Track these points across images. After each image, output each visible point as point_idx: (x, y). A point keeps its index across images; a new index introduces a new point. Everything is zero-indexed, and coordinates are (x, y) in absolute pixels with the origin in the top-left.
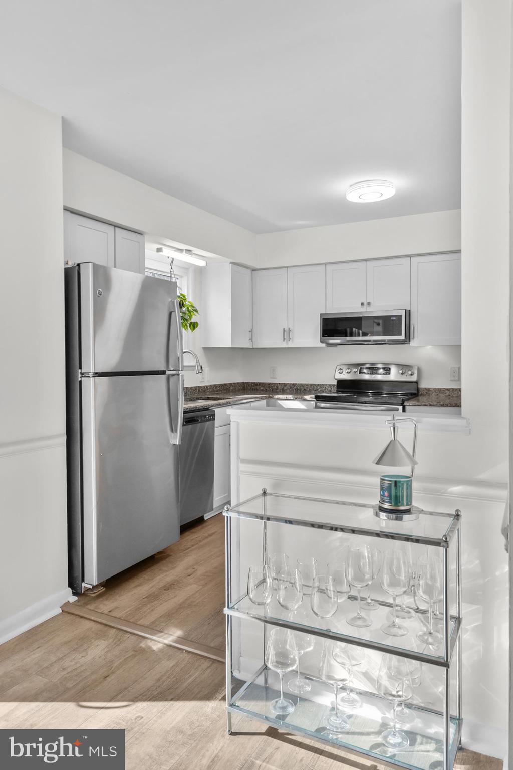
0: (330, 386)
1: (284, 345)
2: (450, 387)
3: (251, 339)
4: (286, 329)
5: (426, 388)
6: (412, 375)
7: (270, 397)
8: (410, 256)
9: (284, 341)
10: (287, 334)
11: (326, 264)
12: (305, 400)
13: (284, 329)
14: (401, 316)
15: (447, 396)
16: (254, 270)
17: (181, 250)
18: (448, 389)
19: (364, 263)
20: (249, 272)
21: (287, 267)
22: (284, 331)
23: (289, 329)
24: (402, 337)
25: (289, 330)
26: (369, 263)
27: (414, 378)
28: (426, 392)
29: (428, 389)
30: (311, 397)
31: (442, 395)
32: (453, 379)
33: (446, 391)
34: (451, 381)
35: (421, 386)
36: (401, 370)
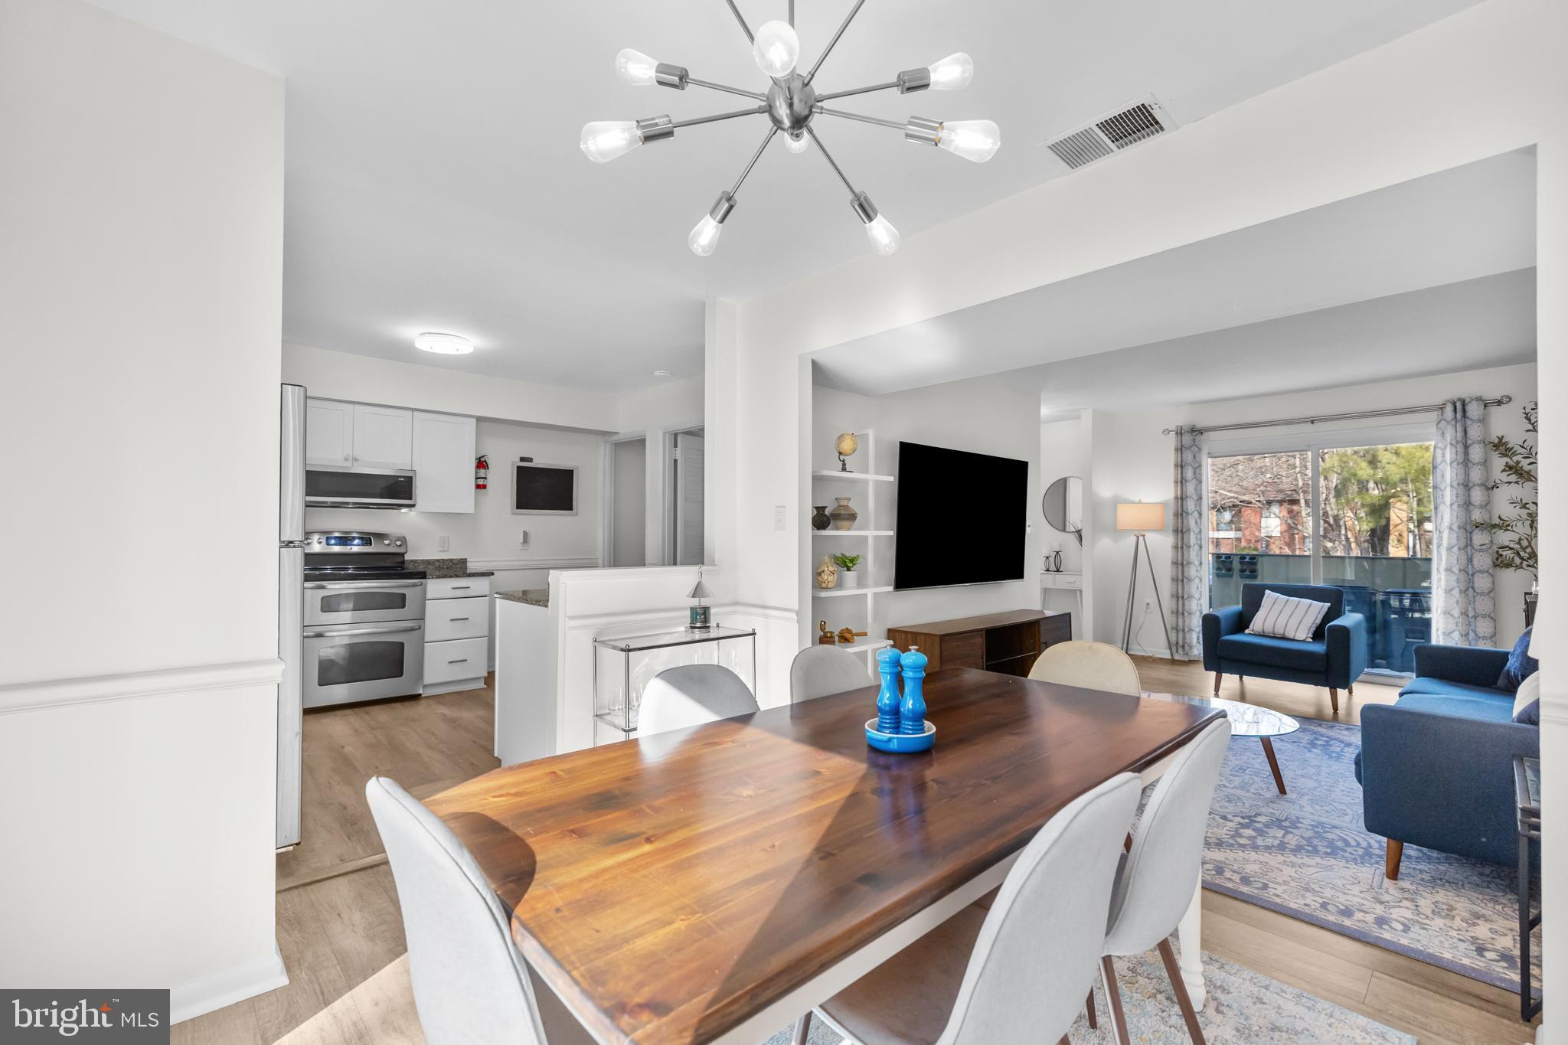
2: (440, 558)
5: (412, 560)
6: (400, 546)
8: (413, 410)
14: (411, 478)
15: (436, 568)
18: (438, 561)
19: (350, 406)
24: (410, 502)
26: (356, 406)
27: (402, 549)
28: (412, 565)
29: (415, 561)
32: (441, 549)
33: (436, 562)
34: (440, 551)
35: (407, 557)
36: (386, 540)
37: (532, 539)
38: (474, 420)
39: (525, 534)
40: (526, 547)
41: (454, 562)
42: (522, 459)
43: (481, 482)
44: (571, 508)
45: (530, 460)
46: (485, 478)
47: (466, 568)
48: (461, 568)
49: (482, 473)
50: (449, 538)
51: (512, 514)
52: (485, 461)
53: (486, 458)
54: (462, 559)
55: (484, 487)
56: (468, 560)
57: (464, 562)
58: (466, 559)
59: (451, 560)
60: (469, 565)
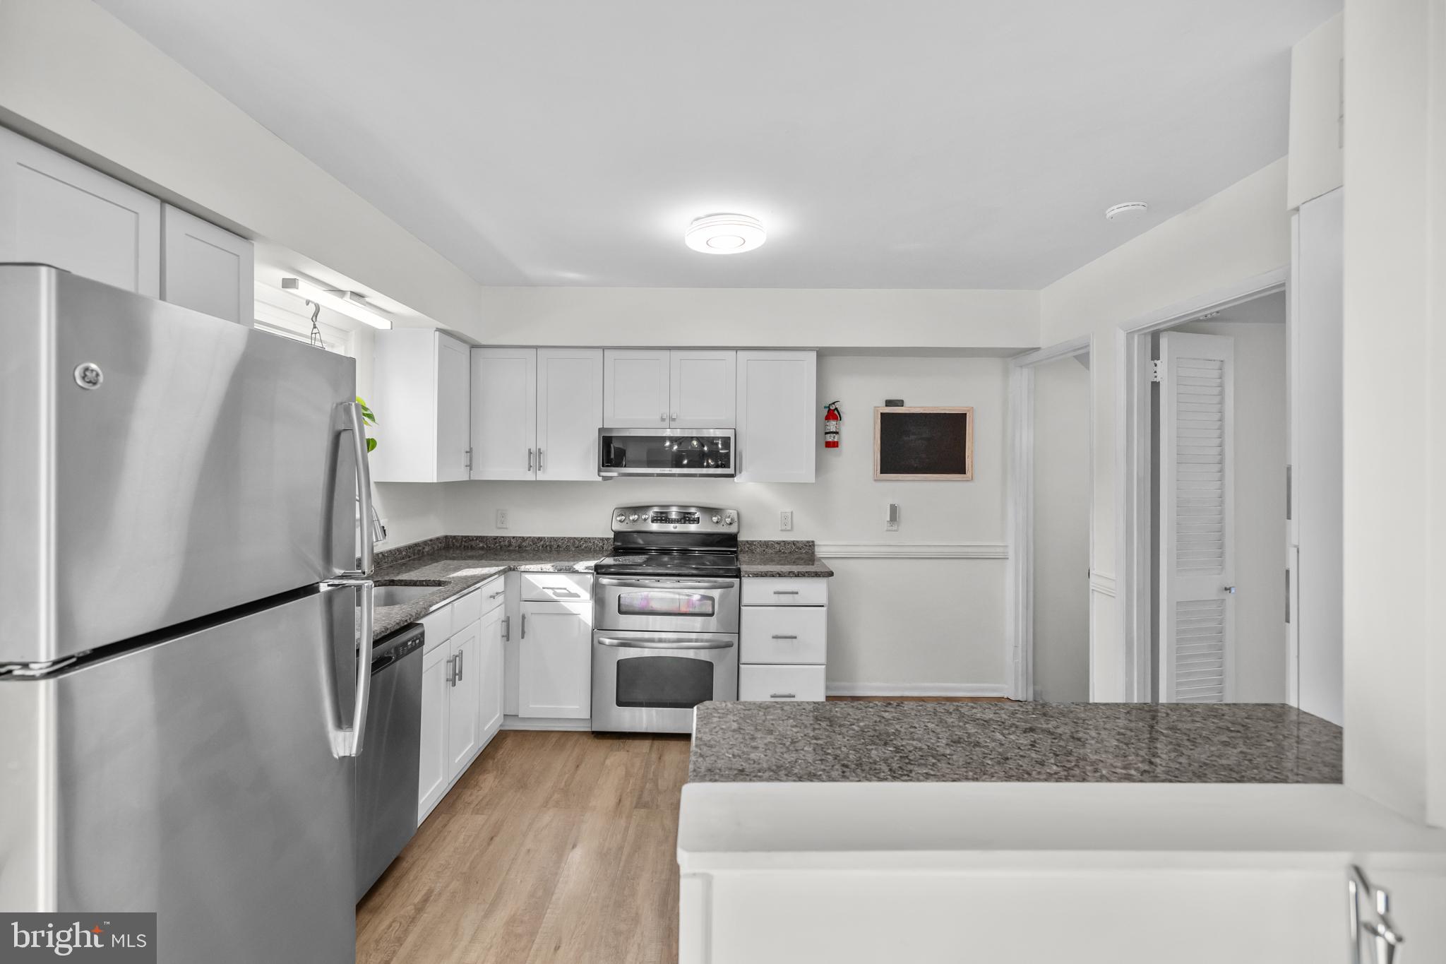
0: (602, 539)
1: (530, 476)
2: (781, 539)
3: (470, 466)
4: (533, 450)
5: (747, 542)
6: (731, 524)
7: (510, 569)
8: (736, 349)
9: (529, 470)
10: (536, 458)
11: (604, 348)
12: (577, 572)
13: (530, 450)
14: (729, 438)
15: (776, 553)
16: (474, 346)
17: (341, 293)
18: (778, 543)
19: (667, 353)
20: (465, 349)
21: (536, 347)
22: (530, 453)
23: (540, 449)
24: (730, 471)
25: (540, 453)
26: (674, 354)
27: (733, 529)
28: (748, 548)
29: (751, 543)
30: (587, 568)
31: (771, 551)
32: (784, 528)
33: (776, 546)
34: (782, 530)
35: (741, 538)
36: (715, 516)
37: (903, 514)
38: (814, 355)
39: (894, 510)
40: (895, 528)
41: (800, 545)
42: (889, 403)
43: (830, 438)
44: (962, 470)
45: (900, 403)
46: (837, 433)
47: (813, 553)
48: (806, 553)
49: (832, 425)
50: (792, 513)
51: (875, 480)
52: (836, 409)
53: (837, 405)
54: (808, 542)
55: (834, 445)
56: (816, 543)
57: (811, 545)
58: (813, 542)
59: (794, 543)
60: (817, 549)
